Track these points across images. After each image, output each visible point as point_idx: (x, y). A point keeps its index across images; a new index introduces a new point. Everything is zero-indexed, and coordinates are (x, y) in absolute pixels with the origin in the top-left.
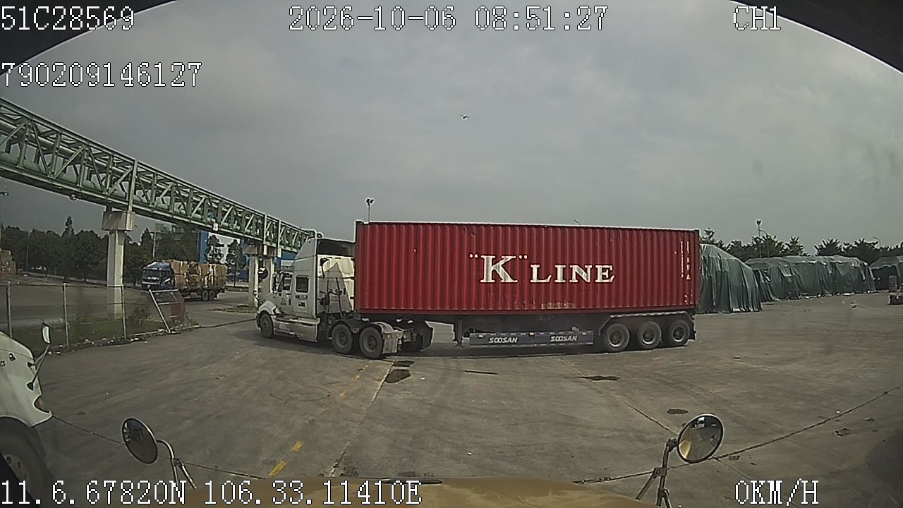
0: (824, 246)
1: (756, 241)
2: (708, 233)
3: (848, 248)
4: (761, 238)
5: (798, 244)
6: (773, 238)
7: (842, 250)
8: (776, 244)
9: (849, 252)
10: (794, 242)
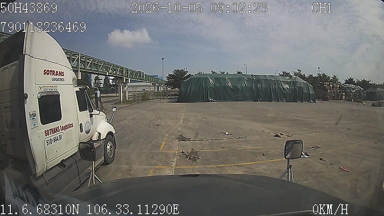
0: (348, 80)
1: (319, 75)
2: (299, 70)
3: (358, 82)
4: (321, 74)
5: (337, 78)
6: (326, 74)
7: (355, 82)
8: (327, 77)
9: (359, 84)
10: (335, 77)
